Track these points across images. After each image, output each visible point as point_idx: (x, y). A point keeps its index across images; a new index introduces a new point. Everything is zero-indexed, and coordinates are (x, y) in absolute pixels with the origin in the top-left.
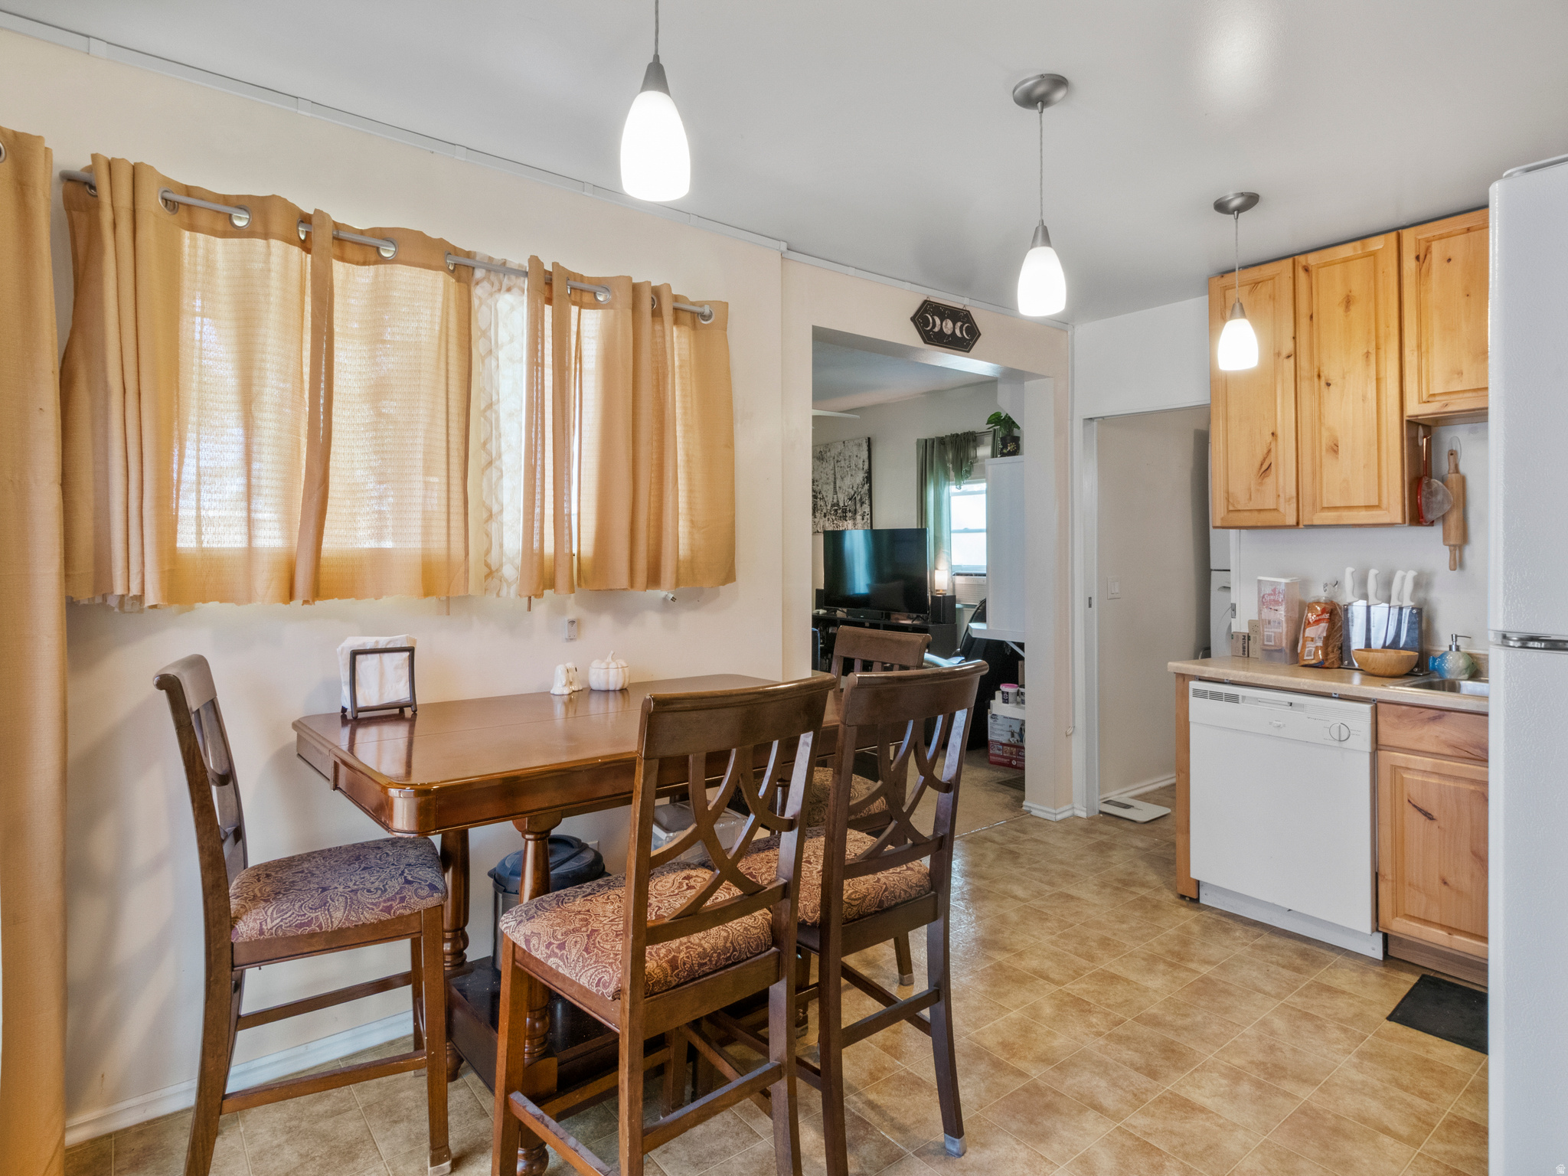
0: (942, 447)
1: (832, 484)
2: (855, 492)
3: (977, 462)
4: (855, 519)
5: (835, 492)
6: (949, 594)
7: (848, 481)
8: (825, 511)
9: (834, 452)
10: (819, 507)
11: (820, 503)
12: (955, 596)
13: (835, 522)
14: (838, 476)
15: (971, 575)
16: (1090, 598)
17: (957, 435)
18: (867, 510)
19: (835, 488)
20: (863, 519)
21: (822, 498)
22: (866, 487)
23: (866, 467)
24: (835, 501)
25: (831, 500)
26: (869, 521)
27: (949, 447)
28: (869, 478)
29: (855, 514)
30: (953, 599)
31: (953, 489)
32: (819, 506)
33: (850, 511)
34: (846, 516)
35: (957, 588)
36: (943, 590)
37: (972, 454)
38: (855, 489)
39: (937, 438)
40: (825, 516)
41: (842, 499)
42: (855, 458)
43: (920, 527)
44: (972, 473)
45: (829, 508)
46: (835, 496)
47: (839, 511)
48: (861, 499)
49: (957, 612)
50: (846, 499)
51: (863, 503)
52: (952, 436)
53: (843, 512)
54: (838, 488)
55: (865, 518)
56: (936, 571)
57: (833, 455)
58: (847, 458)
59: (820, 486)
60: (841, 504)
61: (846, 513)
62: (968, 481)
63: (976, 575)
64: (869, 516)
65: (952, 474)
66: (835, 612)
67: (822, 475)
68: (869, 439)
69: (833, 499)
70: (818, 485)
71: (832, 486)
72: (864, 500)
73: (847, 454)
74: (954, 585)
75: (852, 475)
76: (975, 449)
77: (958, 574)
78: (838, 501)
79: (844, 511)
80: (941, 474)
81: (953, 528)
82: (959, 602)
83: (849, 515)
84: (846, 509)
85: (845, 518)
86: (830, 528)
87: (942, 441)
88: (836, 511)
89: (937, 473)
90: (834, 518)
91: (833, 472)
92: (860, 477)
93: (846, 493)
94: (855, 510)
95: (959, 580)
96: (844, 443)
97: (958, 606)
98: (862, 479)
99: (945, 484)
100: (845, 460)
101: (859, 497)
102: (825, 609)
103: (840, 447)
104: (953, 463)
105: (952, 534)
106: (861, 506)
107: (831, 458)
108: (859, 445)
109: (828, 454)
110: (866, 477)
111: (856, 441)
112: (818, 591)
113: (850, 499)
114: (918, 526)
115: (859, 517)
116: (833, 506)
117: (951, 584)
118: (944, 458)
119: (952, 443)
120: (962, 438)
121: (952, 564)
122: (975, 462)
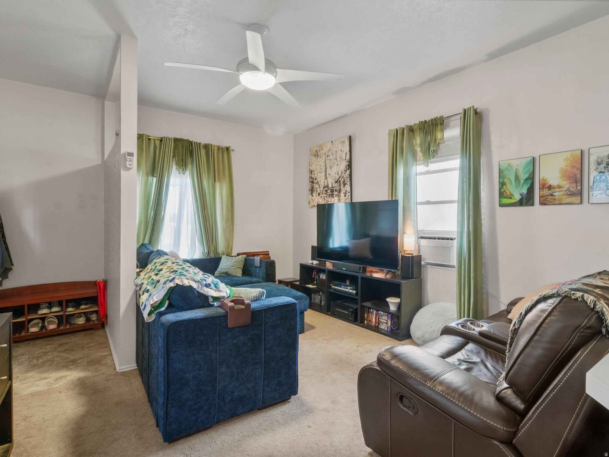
0: (411, 133)
1: (324, 172)
2: (340, 177)
3: (444, 142)
4: (339, 196)
5: (326, 178)
6: (415, 254)
7: (335, 169)
8: (319, 191)
9: (325, 150)
10: (315, 189)
11: (316, 186)
13: (326, 199)
14: (328, 166)
15: (435, 238)
17: (426, 121)
18: (348, 188)
19: (326, 175)
20: (345, 196)
21: (317, 183)
22: (348, 172)
23: (348, 157)
24: (326, 184)
25: (323, 183)
26: (350, 197)
27: (417, 133)
28: (350, 166)
29: (340, 192)
30: (419, 258)
31: (420, 168)
32: (315, 188)
33: (336, 190)
34: (333, 194)
35: (422, 249)
36: (411, 251)
37: (439, 136)
38: (340, 174)
39: (407, 126)
40: (319, 195)
41: (331, 182)
42: (340, 152)
43: (390, 199)
44: (439, 152)
45: (322, 189)
46: (326, 180)
47: (329, 191)
48: (344, 181)
49: (422, 268)
50: (333, 182)
51: (346, 184)
52: (421, 123)
53: (331, 192)
54: (328, 175)
55: (347, 195)
56: (405, 235)
57: (324, 152)
58: (334, 152)
59: (316, 174)
60: (330, 186)
61: (333, 192)
62: (434, 160)
63: (439, 239)
64: (349, 194)
65: (420, 154)
66: (325, 262)
67: (317, 167)
68: (350, 137)
69: (324, 183)
70: (314, 174)
71: (324, 174)
72: (346, 182)
73: (334, 149)
74: (419, 246)
75: (337, 165)
76: (442, 131)
77: (422, 238)
78: (328, 184)
79: (332, 191)
80: (410, 158)
81: (419, 201)
82: (424, 260)
83: (335, 193)
84: (333, 189)
85: (332, 196)
86: (322, 202)
87: (411, 129)
88: (326, 191)
89: (407, 155)
90: (325, 196)
91: (324, 164)
92: (344, 164)
93: (334, 178)
94: (340, 190)
95: (423, 242)
96: (332, 142)
97: (423, 263)
98: (344, 167)
99: (413, 164)
100: (333, 154)
101: (343, 180)
102: (317, 260)
103: (329, 145)
104: (421, 146)
105: (418, 205)
106: (344, 186)
107: (323, 155)
108: (343, 142)
109: (321, 152)
110: (348, 165)
111: (341, 140)
112: (313, 247)
113: (336, 182)
114: (389, 198)
115: (342, 195)
116: (324, 187)
117: (417, 245)
118: (413, 143)
119: (420, 129)
120: (430, 124)
121: (418, 229)
122: (442, 143)
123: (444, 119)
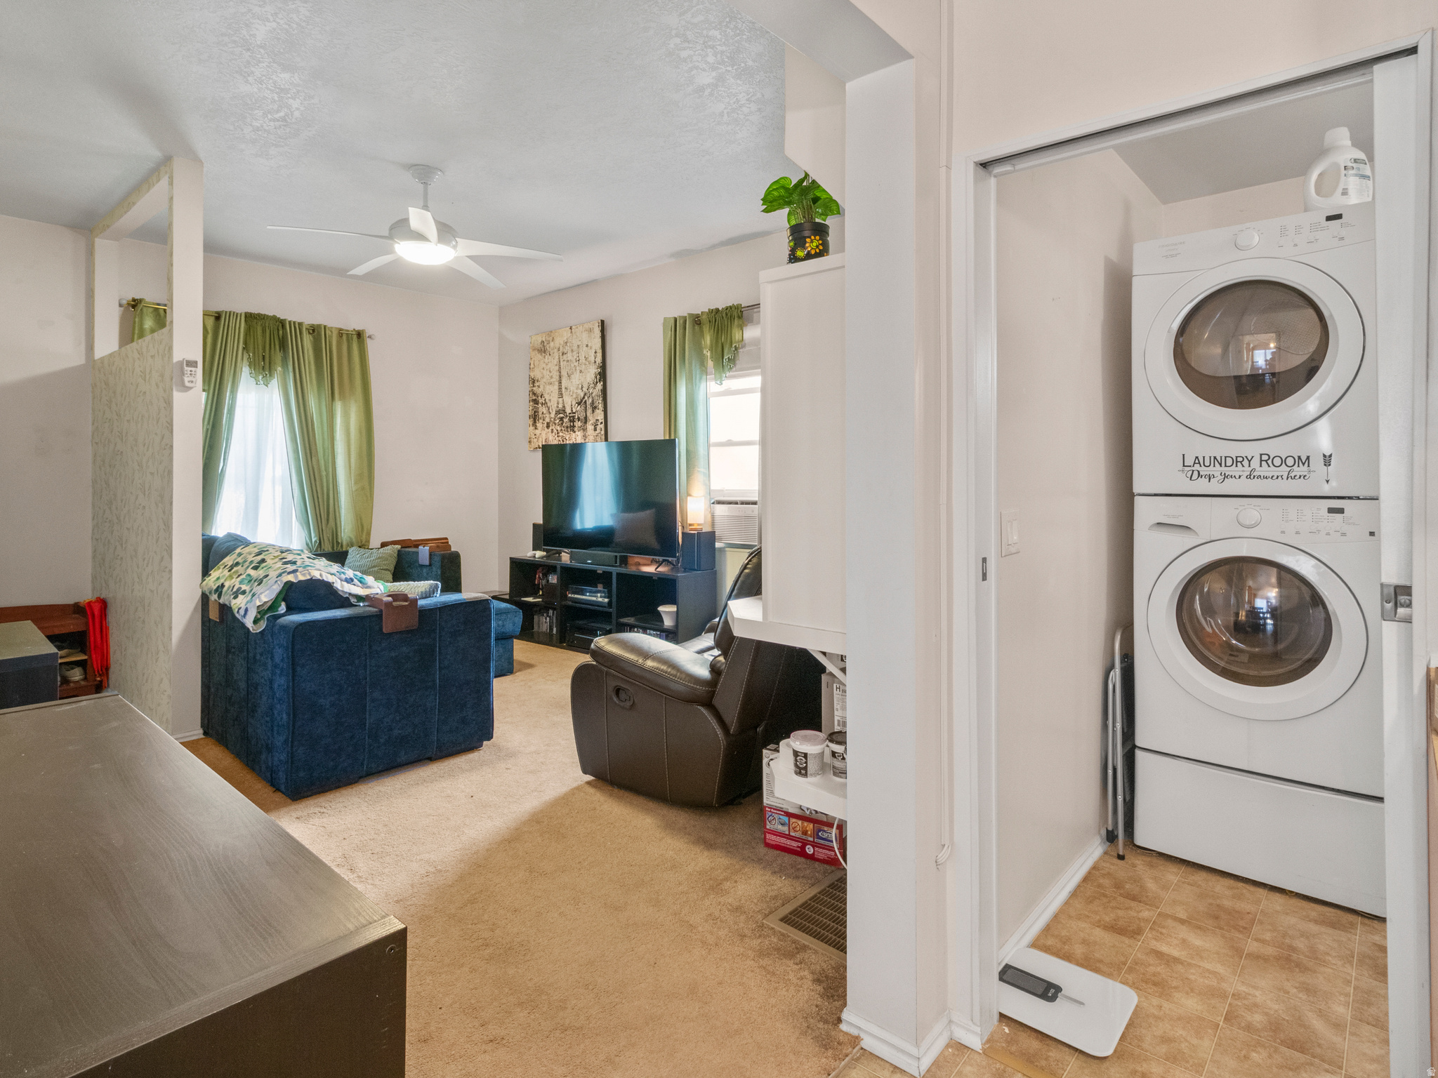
0: (697, 327)
1: (557, 383)
2: (585, 394)
3: (744, 346)
4: (585, 430)
5: (561, 395)
6: (707, 529)
7: (576, 379)
8: (547, 420)
9: (559, 341)
10: (540, 416)
11: (542, 409)
12: (714, 533)
13: (561, 434)
14: (564, 373)
15: (736, 503)
16: (984, 560)
17: (717, 310)
18: (599, 415)
19: (560, 389)
20: (595, 430)
21: (544, 404)
22: (600, 386)
23: (599, 359)
24: (560, 406)
25: (556, 405)
26: (603, 432)
27: (706, 328)
28: (603, 375)
29: (586, 422)
30: (711, 537)
31: (712, 385)
32: (540, 413)
33: (579, 419)
34: (574, 426)
35: (717, 520)
36: (698, 525)
37: (737, 335)
38: (585, 389)
39: (691, 315)
40: (548, 427)
41: (569, 402)
42: (585, 348)
43: (668, 438)
44: (737, 362)
45: (553, 415)
46: (561, 399)
47: (566, 420)
48: (593, 403)
49: (717, 553)
50: (574, 403)
51: (595, 407)
52: (711, 311)
53: (570, 421)
54: (563, 390)
55: (598, 428)
56: (689, 498)
57: (557, 346)
58: (575, 348)
59: (541, 387)
60: (568, 411)
61: (574, 421)
62: (731, 373)
63: (743, 503)
64: (602, 426)
65: (710, 364)
66: (559, 553)
67: (545, 372)
68: (603, 322)
69: (558, 403)
70: (539, 386)
71: (556, 387)
72: (596, 404)
73: (576, 343)
74: (713, 516)
75: (581, 372)
76: (741, 328)
77: (719, 502)
78: (564, 407)
79: (572, 420)
80: (696, 371)
81: (713, 440)
82: (720, 539)
83: (578, 424)
84: (573, 417)
85: (572, 428)
86: (554, 440)
87: (697, 320)
88: (561, 419)
89: (690, 364)
90: (559, 428)
91: (557, 368)
92: (592, 371)
93: (574, 396)
94: (586, 418)
95: (721, 510)
96: (571, 328)
97: (718, 545)
98: (593, 376)
99: (701, 379)
100: (572, 351)
101: (590, 400)
102: (544, 550)
103: (566, 334)
104: (711, 350)
105: (713, 450)
106: (593, 412)
107: (556, 350)
108: (590, 330)
109: (552, 344)
110: (600, 373)
111: (587, 326)
112: (535, 526)
113: (579, 404)
114: (664, 436)
115: (590, 427)
116: (558, 412)
117: (710, 516)
118: (700, 344)
119: (710, 322)
120: (724, 315)
121: (712, 488)
122: (742, 348)
123: (743, 310)
